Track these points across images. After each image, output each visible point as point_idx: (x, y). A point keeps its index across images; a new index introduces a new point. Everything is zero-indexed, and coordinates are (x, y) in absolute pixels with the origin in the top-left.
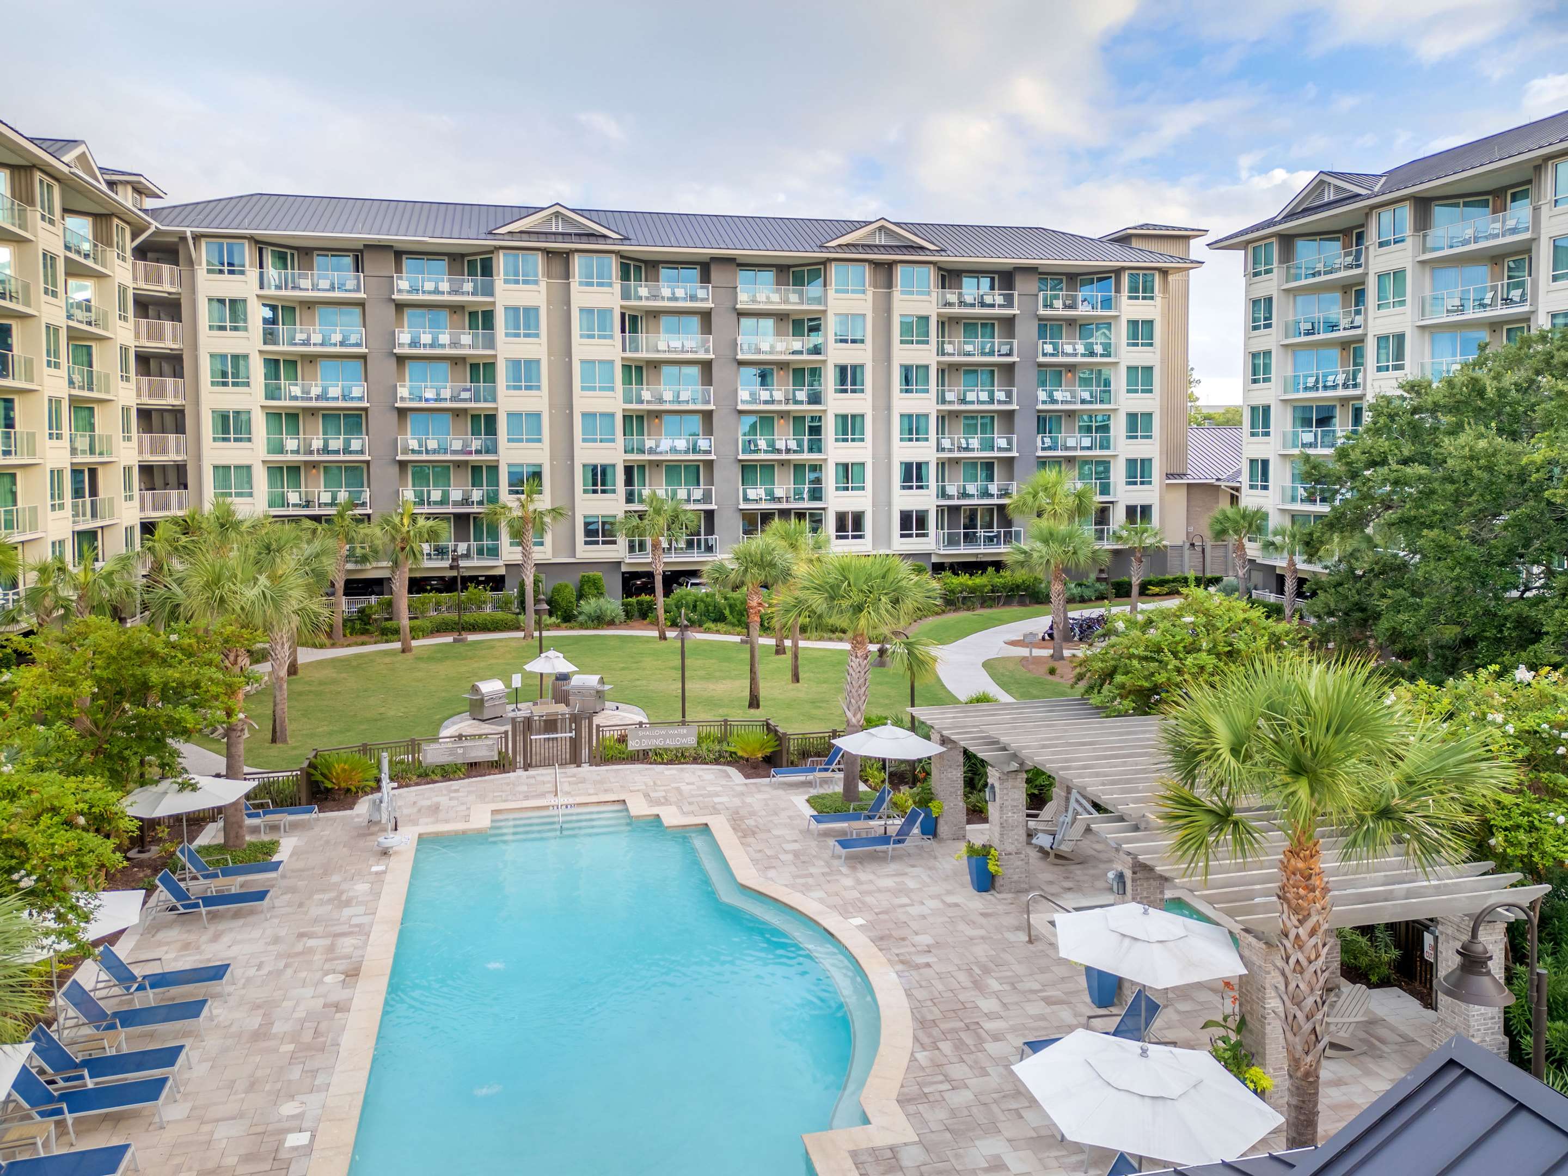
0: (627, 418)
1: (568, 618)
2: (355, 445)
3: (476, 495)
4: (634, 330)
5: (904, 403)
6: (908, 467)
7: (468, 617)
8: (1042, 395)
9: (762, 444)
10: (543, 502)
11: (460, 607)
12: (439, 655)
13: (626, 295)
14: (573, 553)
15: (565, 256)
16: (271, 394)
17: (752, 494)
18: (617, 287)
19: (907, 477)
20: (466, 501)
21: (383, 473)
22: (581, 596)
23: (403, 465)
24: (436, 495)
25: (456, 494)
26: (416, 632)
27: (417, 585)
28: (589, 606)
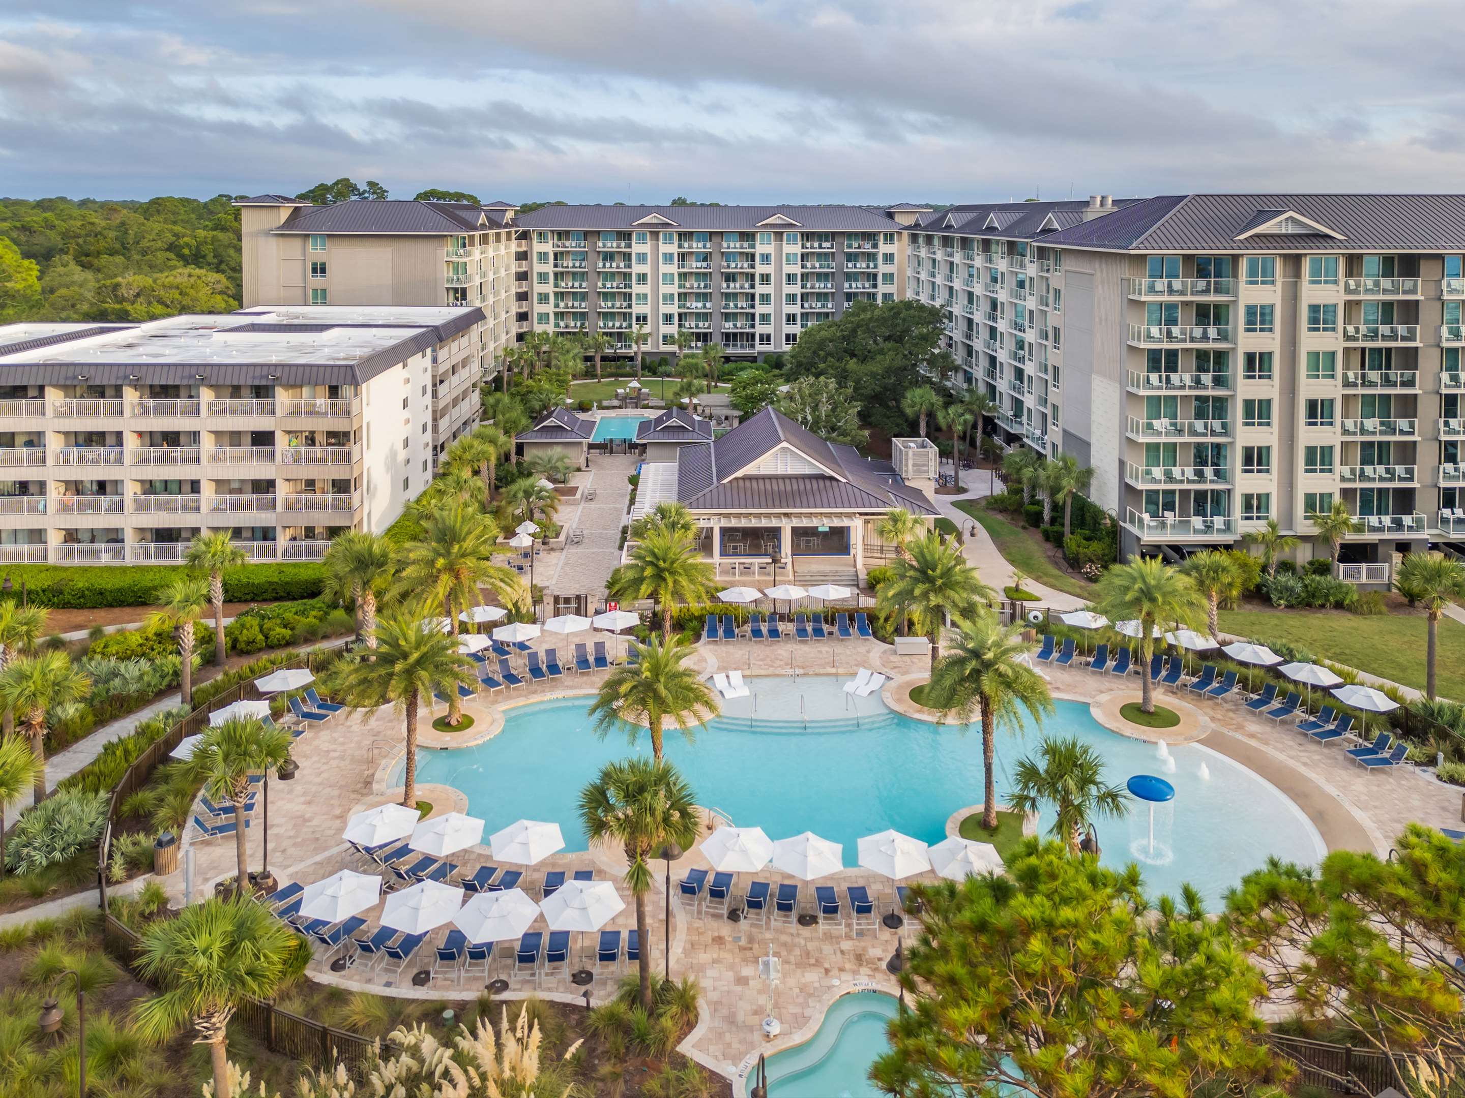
0: (680, 295)
1: (654, 373)
2: (583, 305)
3: (625, 324)
4: (683, 260)
5: (788, 289)
6: (788, 316)
7: (620, 371)
8: (847, 285)
9: (732, 304)
10: (647, 329)
11: (618, 367)
12: (610, 383)
13: (680, 246)
14: (658, 347)
15: (657, 233)
16: (556, 286)
17: (727, 325)
18: (676, 243)
19: (788, 320)
20: (621, 327)
21: (592, 316)
22: (660, 365)
23: (599, 313)
24: (610, 324)
25: (617, 324)
26: (603, 376)
27: (604, 359)
28: (662, 369)
